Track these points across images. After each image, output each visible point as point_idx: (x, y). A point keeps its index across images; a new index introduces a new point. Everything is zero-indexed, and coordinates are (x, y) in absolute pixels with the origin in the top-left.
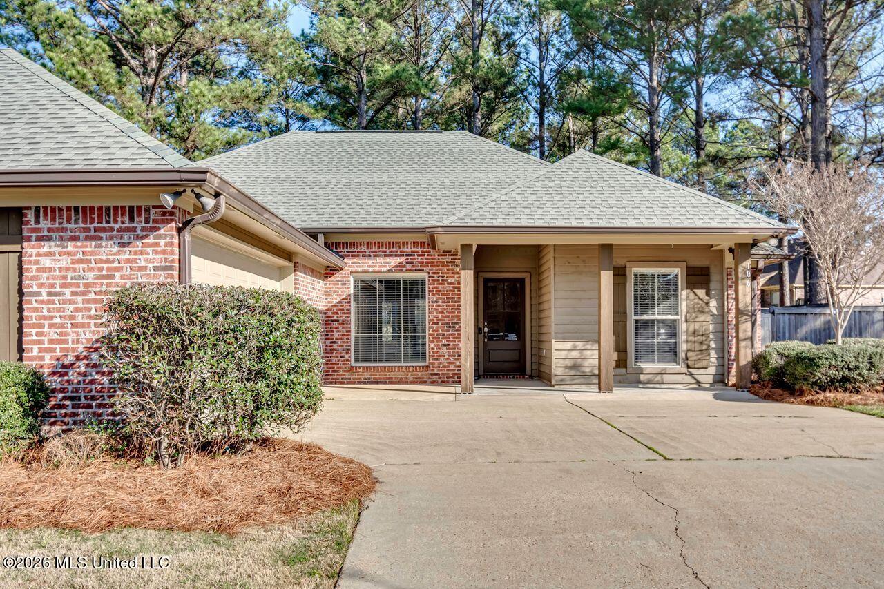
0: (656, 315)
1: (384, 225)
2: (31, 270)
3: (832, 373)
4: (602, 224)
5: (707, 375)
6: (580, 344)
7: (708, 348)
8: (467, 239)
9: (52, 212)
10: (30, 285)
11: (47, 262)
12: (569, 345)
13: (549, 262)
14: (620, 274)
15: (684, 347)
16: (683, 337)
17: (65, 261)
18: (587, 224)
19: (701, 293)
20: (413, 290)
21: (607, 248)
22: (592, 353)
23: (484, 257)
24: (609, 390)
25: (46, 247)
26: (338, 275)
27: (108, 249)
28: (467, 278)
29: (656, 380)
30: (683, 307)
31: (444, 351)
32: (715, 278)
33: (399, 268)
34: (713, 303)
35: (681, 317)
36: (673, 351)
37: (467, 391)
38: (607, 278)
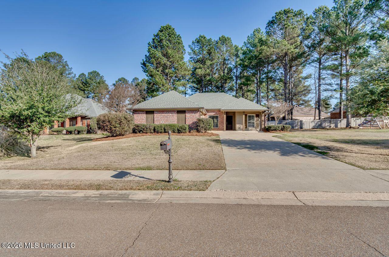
0: (251, 121)
1: (213, 108)
2: (186, 116)
3: (273, 129)
4: (243, 109)
5: (258, 129)
6: (240, 125)
7: (259, 126)
8: (225, 111)
9: (188, 111)
10: (186, 118)
11: (188, 115)
12: (239, 125)
13: (236, 114)
14: (246, 115)
15: (255, 125)
16: (255, 124)
17: (189, 115)
18: (241, 109)
19: (258, 118)
20: (217, 117)
21: (244, 112)
22: (242, 126)
23: (227, 113)
24: (244, 131)
25: (188, 114)
26: (206, 115)
27: (193, 114)
28: (225, 116)
29: (251, 130)
30: (255, 120)
31: (221, 126)
32: (260, 116)
33: (214, 114)
34: (259, 119)
35: (255, 121)
36: (254, 126)
37: (225, 131)
38: (244, 116)
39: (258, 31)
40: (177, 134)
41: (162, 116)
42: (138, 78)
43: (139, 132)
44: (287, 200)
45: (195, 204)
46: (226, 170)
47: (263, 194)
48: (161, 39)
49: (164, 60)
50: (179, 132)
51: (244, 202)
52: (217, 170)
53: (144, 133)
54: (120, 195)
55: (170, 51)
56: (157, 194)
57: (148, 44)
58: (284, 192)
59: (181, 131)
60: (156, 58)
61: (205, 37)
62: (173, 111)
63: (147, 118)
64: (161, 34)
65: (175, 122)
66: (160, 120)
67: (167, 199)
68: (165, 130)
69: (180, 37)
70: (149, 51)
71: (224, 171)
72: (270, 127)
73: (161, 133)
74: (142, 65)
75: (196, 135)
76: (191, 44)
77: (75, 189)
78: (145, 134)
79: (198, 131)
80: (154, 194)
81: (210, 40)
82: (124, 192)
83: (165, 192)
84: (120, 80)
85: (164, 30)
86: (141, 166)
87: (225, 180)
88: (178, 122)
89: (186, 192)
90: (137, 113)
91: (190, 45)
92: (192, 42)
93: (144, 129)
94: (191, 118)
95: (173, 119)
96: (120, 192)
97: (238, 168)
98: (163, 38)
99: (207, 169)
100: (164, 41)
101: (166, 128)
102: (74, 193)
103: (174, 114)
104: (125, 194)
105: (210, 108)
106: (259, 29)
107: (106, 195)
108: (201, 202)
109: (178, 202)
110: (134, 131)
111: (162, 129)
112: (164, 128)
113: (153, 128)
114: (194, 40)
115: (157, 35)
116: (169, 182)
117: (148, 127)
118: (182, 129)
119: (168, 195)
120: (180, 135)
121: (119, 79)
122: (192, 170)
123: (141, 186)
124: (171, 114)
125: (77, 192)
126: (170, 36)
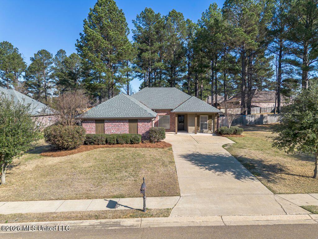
0: (204, 123)
1: (164, 108)
2: (138, 125)
3: (226, 132)
4: (195, 111)
8: (176, 113)
9: (140, 120)
10: (138, 127)
11: (140, 124)
12: (191, 127)
13: (188, 116)
14: (198, 117)
15: (208, 128)
17: (142, 124)
18: (193, 111)
19: (211, 119)
21: (196, 114)
22: (194, 128)
24: (196, 134)
28: (176, 118)
30: (208, 121)
31: (172, 127)
32: (213, 117)
35: (208, 123)
37: (176, 133)
38: (196, 118)
39: (214, 7)
40: (130, 145)
41: (113, 125)
42: (64, 51)
43: (90, 143)
44: (216, 222)
45: (164, 227)
46: (180, 196)
47: (204, 218)
48: (100, 17)
49: (105, 44)
50: (132, 143)
51: (192, 225)
52: (174, 197)
53: (95, 144)
54: (113, 222)
55: (111, 33)
56: (138, 221)
57: (84, 21)
58: (216, 216)
59: (134, 142)
60: (95, 41)
61: (152, 12)
62: (124, 120)
63: (97, 127)
64: (100, 9)
65: (127, 132)
66: (111, 129)
67: (146, 224)
68: (117, 141)
69: (123, 13)
70: (86, 32)
71: (179, 197)
72: (222, 131)
73: (113, 144)
74: (77, 48)
75: (150, 147)
76: (135, 19)
77: (80, 220)
78: (97, 146)
79: (151, 141)
80: (136, 221)
81: (157, 16)
82: (116, 220)
83: (143, 219)
84: (40, 53)
85: (102, 4)
86: (115, 194)
87: (180, 207)
88: (130, 131)
89: (156, 218)
90: (86, 121)
91: (133, 20)
92: (136, 16)
93: (95, 141)
94: (143, 128)
95: (124, 129)
96: (113, 220)
97: (189, 195)
98: (103, 15)
99: (167, 196)
100: (104, 19)
101: (118, 140)
102: (81, 223)
103: (125, 123)
104: (117, 222)
105: (161, 108)
106: (216, 4)
107: (105, 223)
108: (167, 226)
109: (153, 226)
110: (85, 144)
111: (114, 141)
112: (117, 140)
113: (105, 140)
114: (139, 14)
115: (95, 10)
116: (143, 211)
117: (100, 138)
118: (135, 140)
119: (146, 221)
120: (133, 147)
121: (39, 51)
122: (155, 197)
123: (126, 215)
124: (122, 123)
125: (83, 222)
126: (111, 13)
